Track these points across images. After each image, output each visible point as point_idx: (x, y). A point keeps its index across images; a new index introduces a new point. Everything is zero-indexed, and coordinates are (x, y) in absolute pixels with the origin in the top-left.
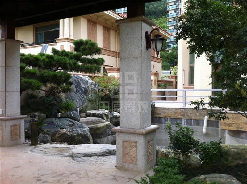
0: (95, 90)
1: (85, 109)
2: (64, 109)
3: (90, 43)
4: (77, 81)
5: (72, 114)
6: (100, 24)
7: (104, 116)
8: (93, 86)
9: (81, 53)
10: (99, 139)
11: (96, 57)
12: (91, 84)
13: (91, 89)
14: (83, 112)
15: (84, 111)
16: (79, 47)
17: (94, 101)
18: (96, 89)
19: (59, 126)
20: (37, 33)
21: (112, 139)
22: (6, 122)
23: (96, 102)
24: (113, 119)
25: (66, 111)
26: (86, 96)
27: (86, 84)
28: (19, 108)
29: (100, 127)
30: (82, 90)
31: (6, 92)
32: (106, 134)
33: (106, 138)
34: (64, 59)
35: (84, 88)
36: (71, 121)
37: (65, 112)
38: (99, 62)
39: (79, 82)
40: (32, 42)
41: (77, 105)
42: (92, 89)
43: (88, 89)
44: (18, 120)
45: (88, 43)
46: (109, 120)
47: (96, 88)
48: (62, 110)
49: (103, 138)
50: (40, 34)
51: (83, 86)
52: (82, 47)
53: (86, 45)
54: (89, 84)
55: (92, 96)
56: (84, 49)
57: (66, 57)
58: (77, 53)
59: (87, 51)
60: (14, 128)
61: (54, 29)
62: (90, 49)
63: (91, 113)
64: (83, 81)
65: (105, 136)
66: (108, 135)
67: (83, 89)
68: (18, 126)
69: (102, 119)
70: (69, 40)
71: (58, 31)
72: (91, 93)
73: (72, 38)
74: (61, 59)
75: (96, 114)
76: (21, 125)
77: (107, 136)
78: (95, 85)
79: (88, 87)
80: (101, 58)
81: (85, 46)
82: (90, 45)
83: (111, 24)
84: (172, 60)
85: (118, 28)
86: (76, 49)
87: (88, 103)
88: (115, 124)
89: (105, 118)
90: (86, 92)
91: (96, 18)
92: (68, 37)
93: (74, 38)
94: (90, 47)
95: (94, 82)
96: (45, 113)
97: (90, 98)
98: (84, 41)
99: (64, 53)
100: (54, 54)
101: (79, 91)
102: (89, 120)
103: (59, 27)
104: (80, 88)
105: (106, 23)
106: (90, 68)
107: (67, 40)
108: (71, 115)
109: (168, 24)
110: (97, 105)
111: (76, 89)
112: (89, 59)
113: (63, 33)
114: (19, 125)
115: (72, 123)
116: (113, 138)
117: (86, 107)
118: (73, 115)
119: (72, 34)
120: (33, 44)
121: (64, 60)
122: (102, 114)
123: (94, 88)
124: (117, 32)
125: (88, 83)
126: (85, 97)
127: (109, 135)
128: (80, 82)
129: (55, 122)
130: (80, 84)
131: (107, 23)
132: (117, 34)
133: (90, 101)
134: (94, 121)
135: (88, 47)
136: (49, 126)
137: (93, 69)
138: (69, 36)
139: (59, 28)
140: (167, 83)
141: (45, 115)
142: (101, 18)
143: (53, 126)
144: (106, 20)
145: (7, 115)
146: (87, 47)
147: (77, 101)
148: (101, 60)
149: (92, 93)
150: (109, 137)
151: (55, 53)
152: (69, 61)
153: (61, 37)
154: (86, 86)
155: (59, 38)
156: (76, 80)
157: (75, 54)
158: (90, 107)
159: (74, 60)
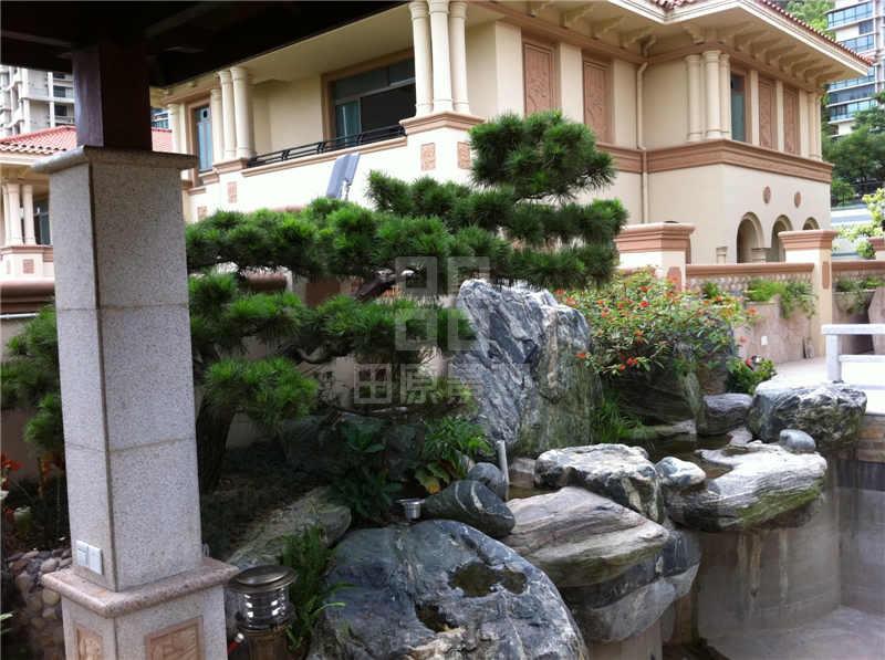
0: (575, 349)
1: (530, 441)
2: (435, 472)
3: (555, 129)
4: (491, 309)
5: (476, 499)
6: (572, 44)
7: (626, 486)
8: (564, 329)
9: (511, 190)
10: (610, 607)
11: (585, 197)
12: (558, 323)
13: (555, 347)
14: (525, 455)
15: (527, 448)
16: (501, 157)
17: (570, 398)
18: (578, 342)
19: (410, 595)
20: (338, 102)
21: (669, 595)
22: (116, 628)
23: (579, 399)
24: (670, 494)
25: (447, 480)
26: (534, 379)
27: (533, 324)
28: (190, 529)
29: (618, 559)
30: (515, 353)
31: (114, 458)
32: (640, 577)
33: (641, 596)
34: (429, 231)
35: (526, 342)
36: (470, 545)
37: (443, 485)
38: (599, 223)
39: (498, 311)
40: (321, 140)
41: (495, 424)
42: (559, 343)
43: (544, 344)
44: (189, 602)
45: (545, 132)
46: (654, 507)
47: (581, 338)
48: (429, 474)
49: (630, 597)
50: (350, 105)
51: (522, 333)
52: (515, 158)
53: (533, 145)
54: (546, 323)
55: (560, 375)
56: (526, 169)
57: (435, 220)
58: (490, 189)
59: (541, 176)
60: (164, 647)
61: (396, 85)
62: (557, 162)
63: (565, 466)
64: (517, 308)
65: (635, 588)
66: (650, 575)
67: (520, 345)
68: (188, 635)
69: (621, 507)
70: (453, 119)
71: (411, 89)
72: (558, 361)
73: (464, 111)
74: (412, 234)
75: (589, 477)
76: (206, 622)
77: (644, 583)
78: (574, 322)
79: (542, 336)
80: (608, 204)
81: (528, 148)
82: (556, 141)
83: (614, 41)
84: (864, 165)
85: (642, 54)
86: (484, 172)
87: (543, 412)
88: (682, 522)
89: (635, 499)
90: (534, 360)
91: (557, 20)
92: (450, 110)
93: (472, 109)
94: (557, 150)
95: (569, 310)
96: (346, 502)
97: (552, 385)
98: (521, 124)
99: (428, 196)
100: (382, 206)
101: (501, 357)
102: (559, 518)
103: (412, 73)
104: (507, 343)
105: (596, 39)
106: (559, 266)
107: (444, 123)
108: (469, 503)
109: (830, 20)
110: (584, 418)
111: (491, 345)
112: (548, 212)
113: (429, 96)
114: (195, 624)
115: (480, 554)
116: (672, 589)
117: (538, 428)
118: (478, 505)
119: (463, 95)
120: (322, 147)
121: (424, 237)
122: (619, 481)
123: (569, 339)
124: (643, 68)
125: (542, 317)
126: (529, 382)
127: (656, 576)
128: (507, 313)
129: (389, 571)
130: (507, 321)
131: (598, 36)
132: (640, 77)
133: (553, 401)
134: (584, 520)
135: (548, 155)
136: (361, 596)
137: (575, 270)
138: (454, 104)
139: (413, 75)
140: (873, 272)
141: (346, 511)
142: (576, 19)
143: (380, 594)
144: (595, 25)
145: (121, 583)
146: (540, 151)
147: (496, 402)
148: (609, 210)
149: (563, 361)
150: (656, 586)
151: (382, 195)
152: (452, 237)
153: (422, 111)
154: (531, 333)
155: (413, 114)
156: (487, 302)
157: (480, 197)
158: (553, 431)
159: (475, 228)
